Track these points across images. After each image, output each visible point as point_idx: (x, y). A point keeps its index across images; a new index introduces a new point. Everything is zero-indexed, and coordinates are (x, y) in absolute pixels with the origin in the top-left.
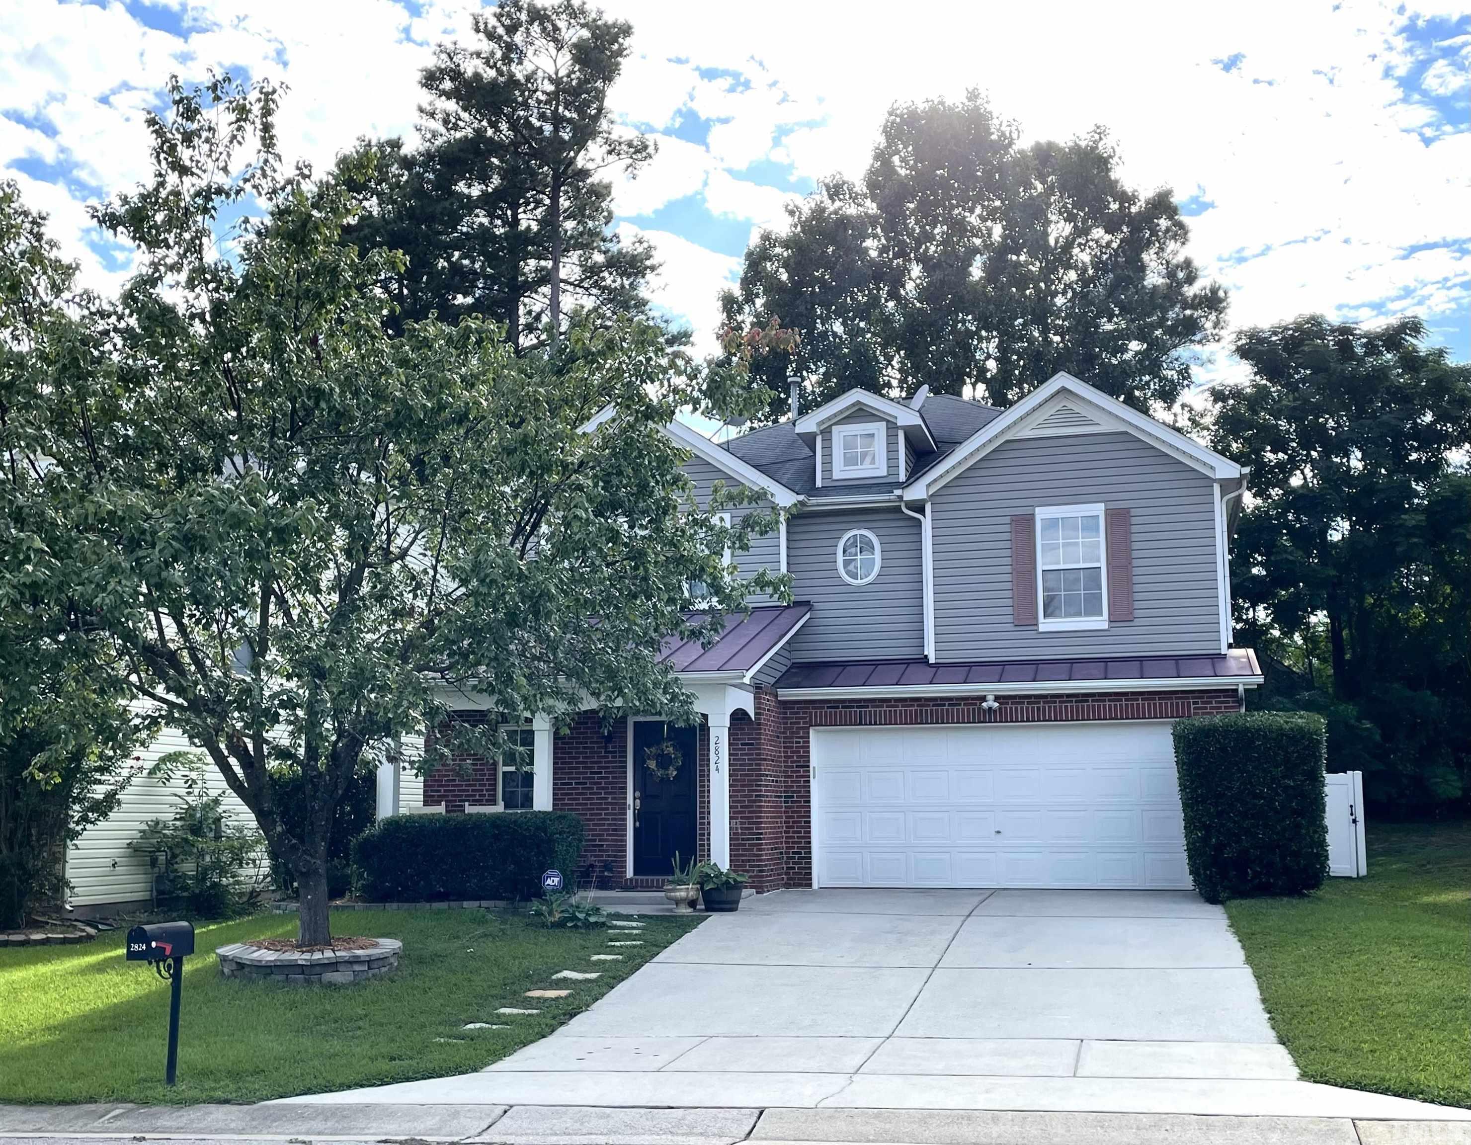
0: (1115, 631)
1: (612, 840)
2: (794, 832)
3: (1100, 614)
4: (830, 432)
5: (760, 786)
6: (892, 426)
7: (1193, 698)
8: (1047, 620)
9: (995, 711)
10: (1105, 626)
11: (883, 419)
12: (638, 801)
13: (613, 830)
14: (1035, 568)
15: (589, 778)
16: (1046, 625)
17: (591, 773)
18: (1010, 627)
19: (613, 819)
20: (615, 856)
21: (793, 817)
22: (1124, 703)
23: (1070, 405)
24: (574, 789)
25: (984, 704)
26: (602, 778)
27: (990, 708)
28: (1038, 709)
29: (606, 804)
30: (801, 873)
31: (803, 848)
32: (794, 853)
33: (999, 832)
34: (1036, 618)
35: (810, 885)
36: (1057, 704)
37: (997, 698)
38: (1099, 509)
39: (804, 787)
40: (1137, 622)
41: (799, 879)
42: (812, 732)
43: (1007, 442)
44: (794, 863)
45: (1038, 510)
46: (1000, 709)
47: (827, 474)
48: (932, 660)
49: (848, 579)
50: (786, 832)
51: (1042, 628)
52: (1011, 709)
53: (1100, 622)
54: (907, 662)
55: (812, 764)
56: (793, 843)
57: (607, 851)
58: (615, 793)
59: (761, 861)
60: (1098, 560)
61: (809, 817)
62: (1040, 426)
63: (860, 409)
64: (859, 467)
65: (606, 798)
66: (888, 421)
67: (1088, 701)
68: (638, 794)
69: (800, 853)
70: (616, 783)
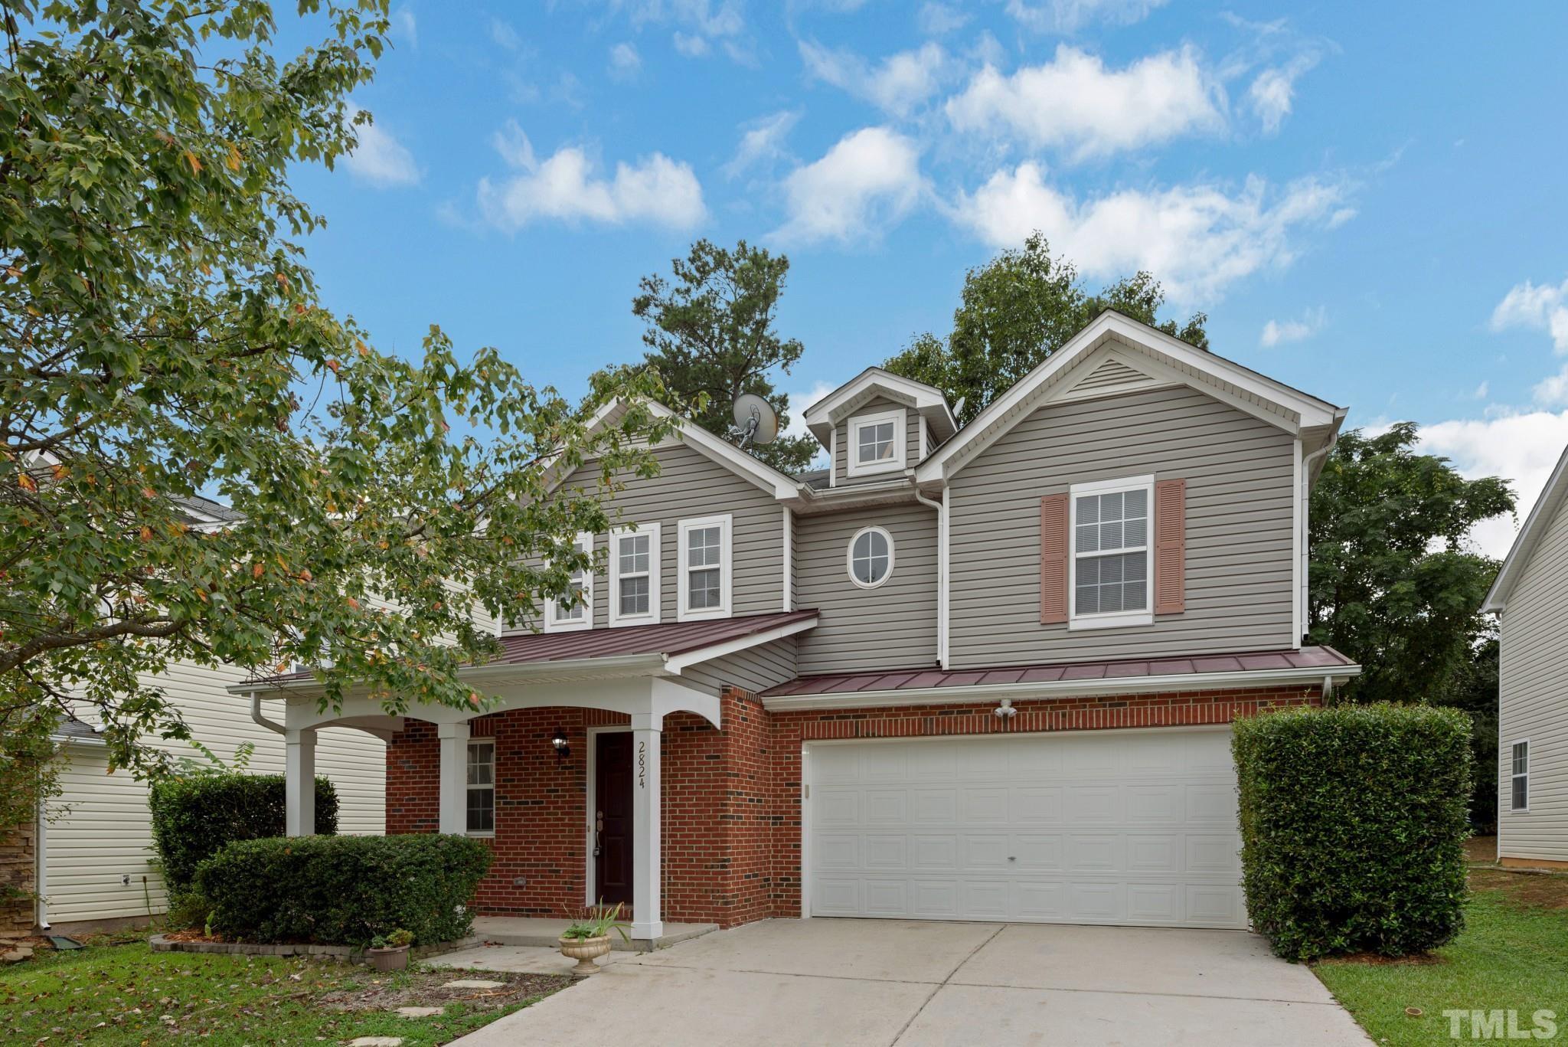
0: (1160, 626)
1: (570, 866)
2: (783, 857)
3: (1144, 606)
4: (846, 425)
5: (726, 805)
6: (913, 413)
7: (1260, 697)
8: (1078, 617)
9: (1012, 719)
10: (1149, 620)
11: (902, 406)
12: (600, 823)
13: (570, 854)
14: (1067, 557)
15: (545, 797)
16: (1079, 622)
17: (548, 791)
18: (1037, 626)
19: (570, 843)
20: (572, 883)
21: (781, 840)
22: (1170, 706)
23: (1117, 359)
24: (531, 808)
25: (999, 711)
26: (558, 797)
27: (1005, 715)
28: (1064, 715)
29: (563, 825)
30: (789, 902)
31: (791, 874)
32: (782, 879)
33: (1012, 859)
34: (1067, 614)
35: (799, 915)
36: (1087, 710)
37: (1014, 704)
38: (1145, 482)
39: (794, 807)
40: (1188, 614)
41: (787, 908)
42: (805, 745)
43: (1040, 409)
44: (781, 891)
45: (1073, 488)
46: (1018, 716)
47: (842, 473)
48: (946, 666)
49: (858, 583)
50: (773, 857)
51: (1073, 626)
52: (1031, 715)
53: (1143, 617)
54: (916, 672)
55: (804, 783)
56: (782, 868)
57: (564, 877)
58: (572, 814)
59: (726, 891)
60: (1144, 543)
61: (800, 840)
62: (1079, 387)
63: (879, 397)
64: (876, 461)
65: (563, 819)
66: (908, 408)
67: (1125, 704)
68: (600, 814)
69: (789, 880)
70: (573, 802)
